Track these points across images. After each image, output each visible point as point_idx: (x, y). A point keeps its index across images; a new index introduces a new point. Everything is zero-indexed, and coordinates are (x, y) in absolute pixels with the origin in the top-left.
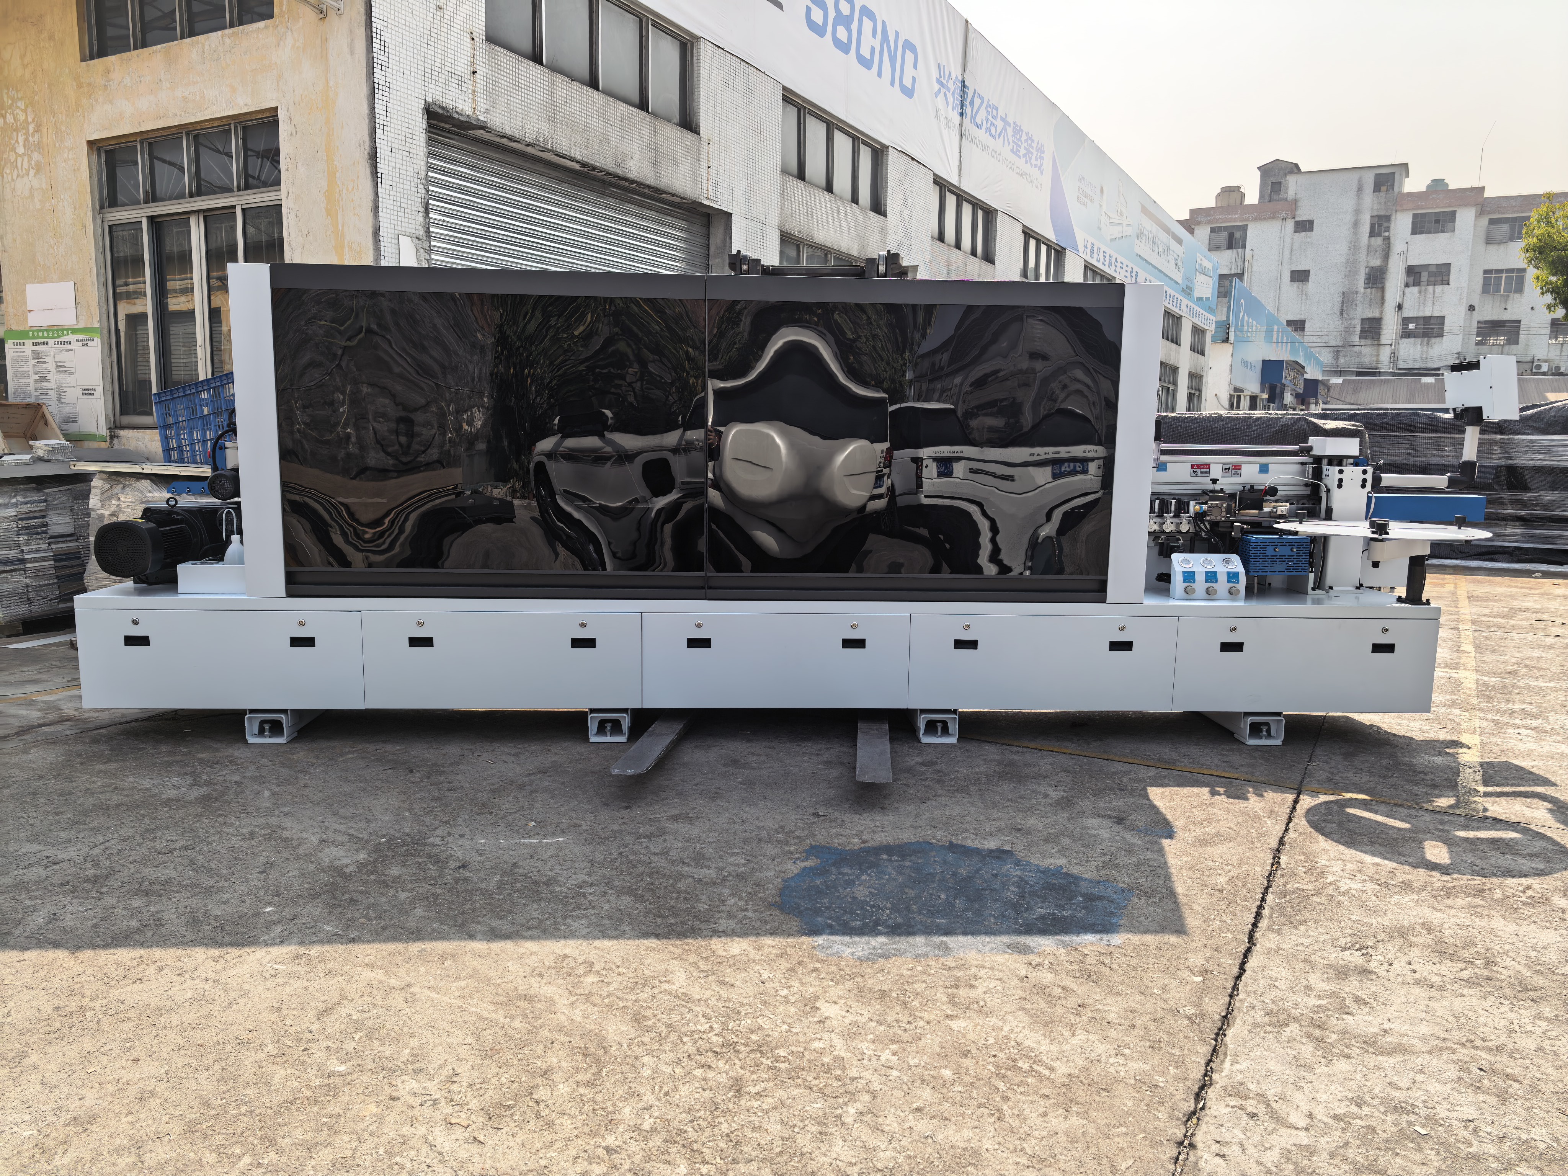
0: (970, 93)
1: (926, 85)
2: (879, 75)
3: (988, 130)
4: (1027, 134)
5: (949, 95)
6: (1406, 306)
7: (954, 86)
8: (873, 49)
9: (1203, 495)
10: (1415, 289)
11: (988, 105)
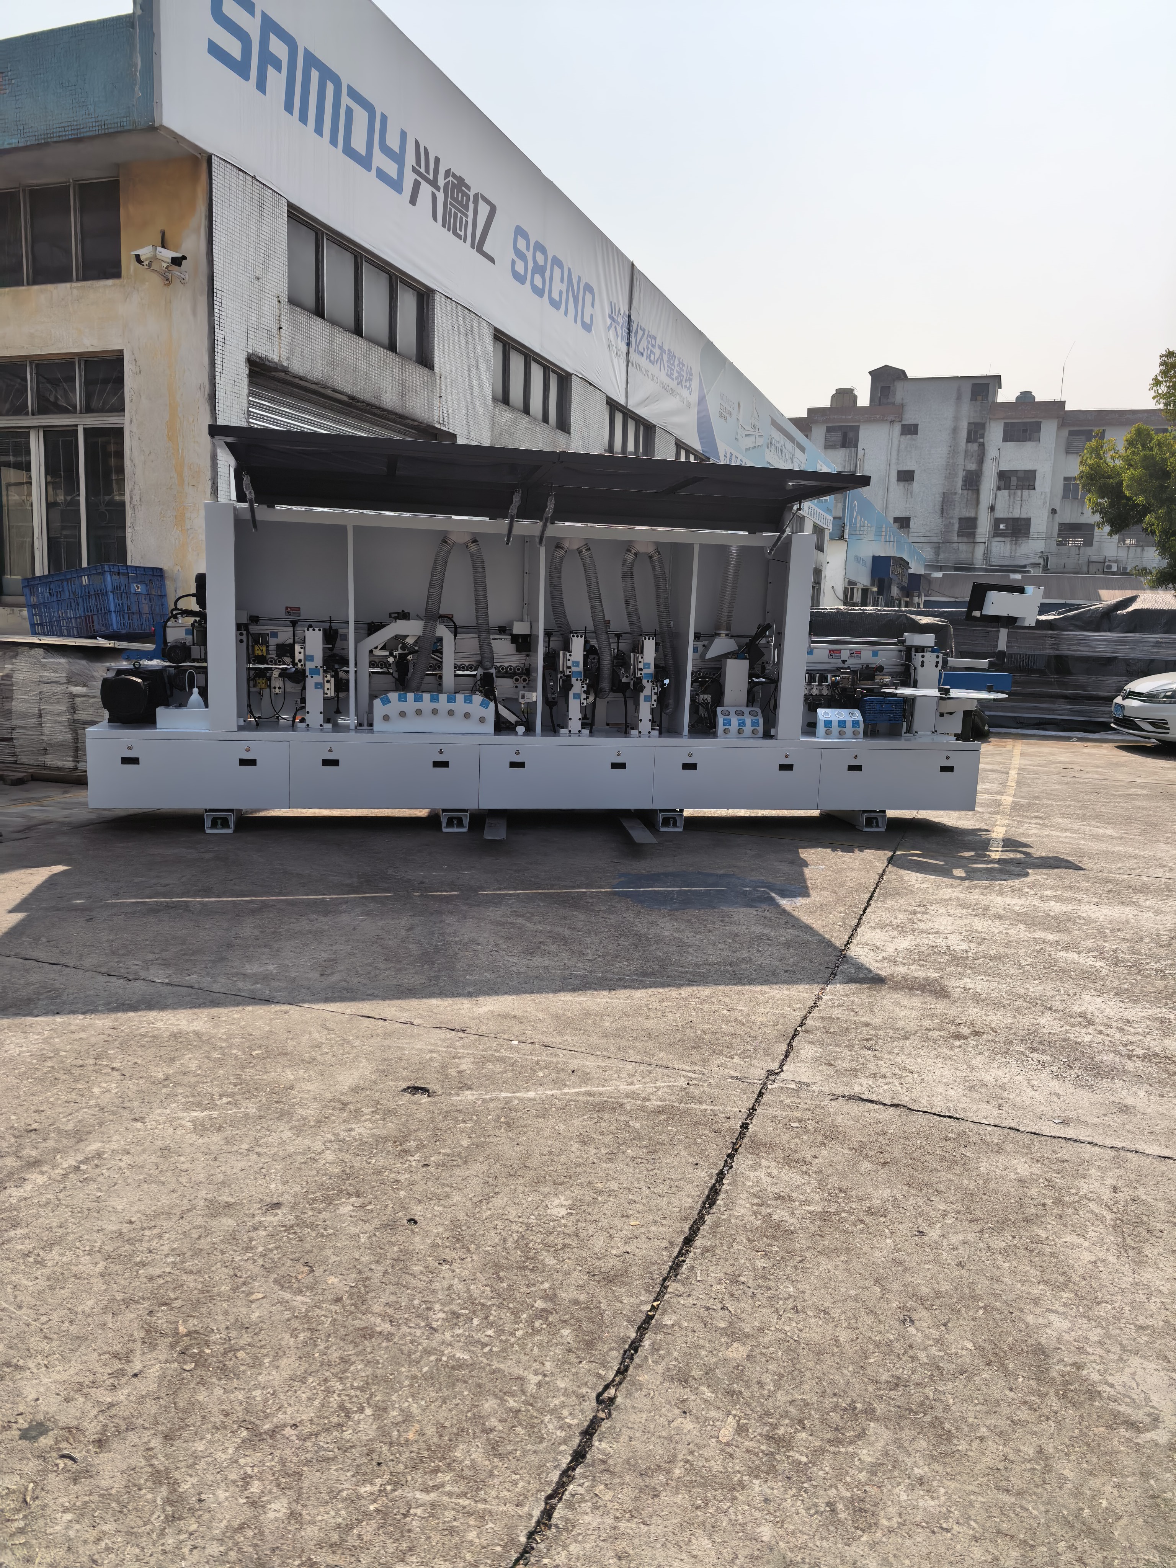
0: (635, 325)
1: (601, 321)
2: (566, 314)
3: (648, 357)
4: (679, 359)
5: (619, 329)
6: (998, 507)
7: (622, 320)
8: (561, 292)
9: (837, 671)
10: (1006, 492)
11: (649, 336)
